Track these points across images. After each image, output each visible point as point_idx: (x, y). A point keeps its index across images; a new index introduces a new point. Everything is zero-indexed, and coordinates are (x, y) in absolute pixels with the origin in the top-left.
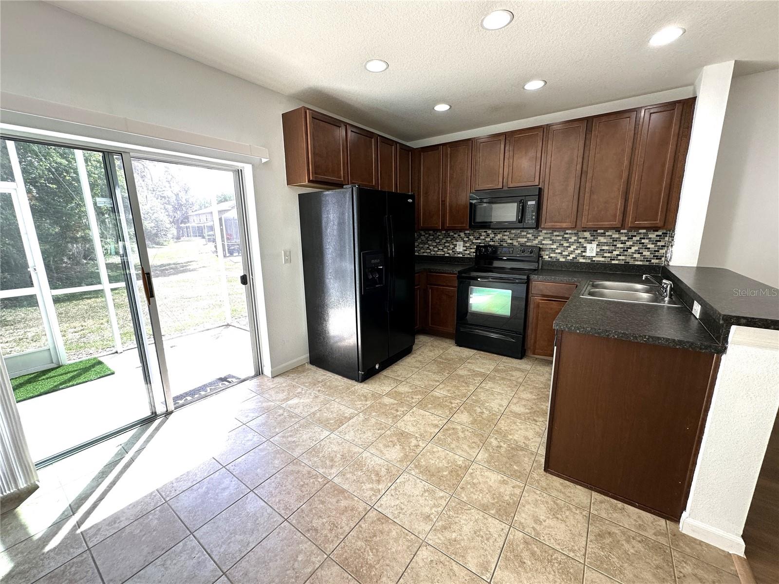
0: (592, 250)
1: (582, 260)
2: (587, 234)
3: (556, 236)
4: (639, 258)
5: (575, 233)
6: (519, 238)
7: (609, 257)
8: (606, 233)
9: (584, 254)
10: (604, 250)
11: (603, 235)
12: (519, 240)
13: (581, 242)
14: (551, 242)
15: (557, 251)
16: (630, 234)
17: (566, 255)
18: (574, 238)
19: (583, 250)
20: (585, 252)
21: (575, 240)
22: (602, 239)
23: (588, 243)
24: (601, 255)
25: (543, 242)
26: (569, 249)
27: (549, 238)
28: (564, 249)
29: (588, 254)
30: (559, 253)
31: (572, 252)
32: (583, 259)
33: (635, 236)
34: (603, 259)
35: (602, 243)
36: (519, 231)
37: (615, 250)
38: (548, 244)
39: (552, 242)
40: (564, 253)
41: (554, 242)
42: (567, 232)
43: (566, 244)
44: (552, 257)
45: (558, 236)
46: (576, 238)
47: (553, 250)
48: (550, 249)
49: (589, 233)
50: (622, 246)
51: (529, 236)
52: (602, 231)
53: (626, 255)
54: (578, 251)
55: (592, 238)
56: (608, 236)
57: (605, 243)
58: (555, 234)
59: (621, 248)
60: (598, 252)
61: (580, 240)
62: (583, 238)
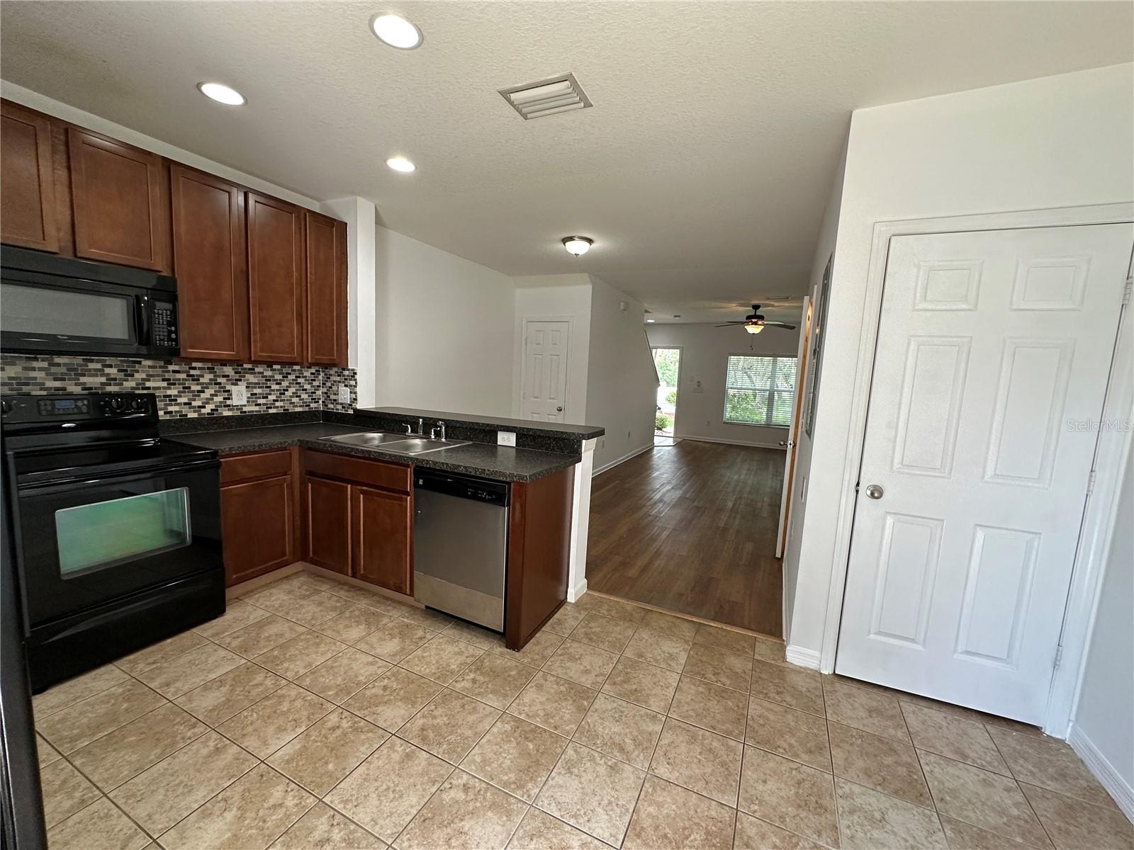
0: (240, 396)
1: (226, 413)
2: (228, 370)
3: (174, 372)
4: (298, 403)
5: (208, 368)
6: (84, 375)
7: (264, 404)
8: (256, 369)
9: (228, 402)
10: (256, 394)
11: (251, 371)
12: (83, 379)
13: (220, 383)
14: (165, 384)
15: (180, 400)
16: (285, 371)
17: (199, 407)
18: (207, 378)
19: (226, 395)
20: (229, 399)
21: (210, 380)
22: (252, 378)
23: (233, 384)
24: (253, 402)
25: (148, 384)
26: (202, 395)
27: (158, 376)
28: (193, 396)
29: (235, 401)
30: (185, 404)
31: (208, 401)
32: (229, 410)
33: (290, 374)
34: (257, 408)
35: (252, 383)
36: (78, 360)
37: (270, 394)
38: (159, 388)
39: (168, 384)
40: (194, 404)
41: (171, 384)
42: (194, 364)
43: (195, 388)
44: (171, 412)
45: (178, 372)
46: (211, 376)
47: (173, 400)
48: (165, 396)
49: (231, 368)
50: (277, 387)
51: (113, 371)
52: (250, 366)
53: (284, 400)
54: (219, 399)
55: (237, 376)
56: (259, 373)
57: (256, 384)
58: (171, 368)
59: (277, 390)
60: (248, 398)
61: (219, 380)
62: (224, 376)
